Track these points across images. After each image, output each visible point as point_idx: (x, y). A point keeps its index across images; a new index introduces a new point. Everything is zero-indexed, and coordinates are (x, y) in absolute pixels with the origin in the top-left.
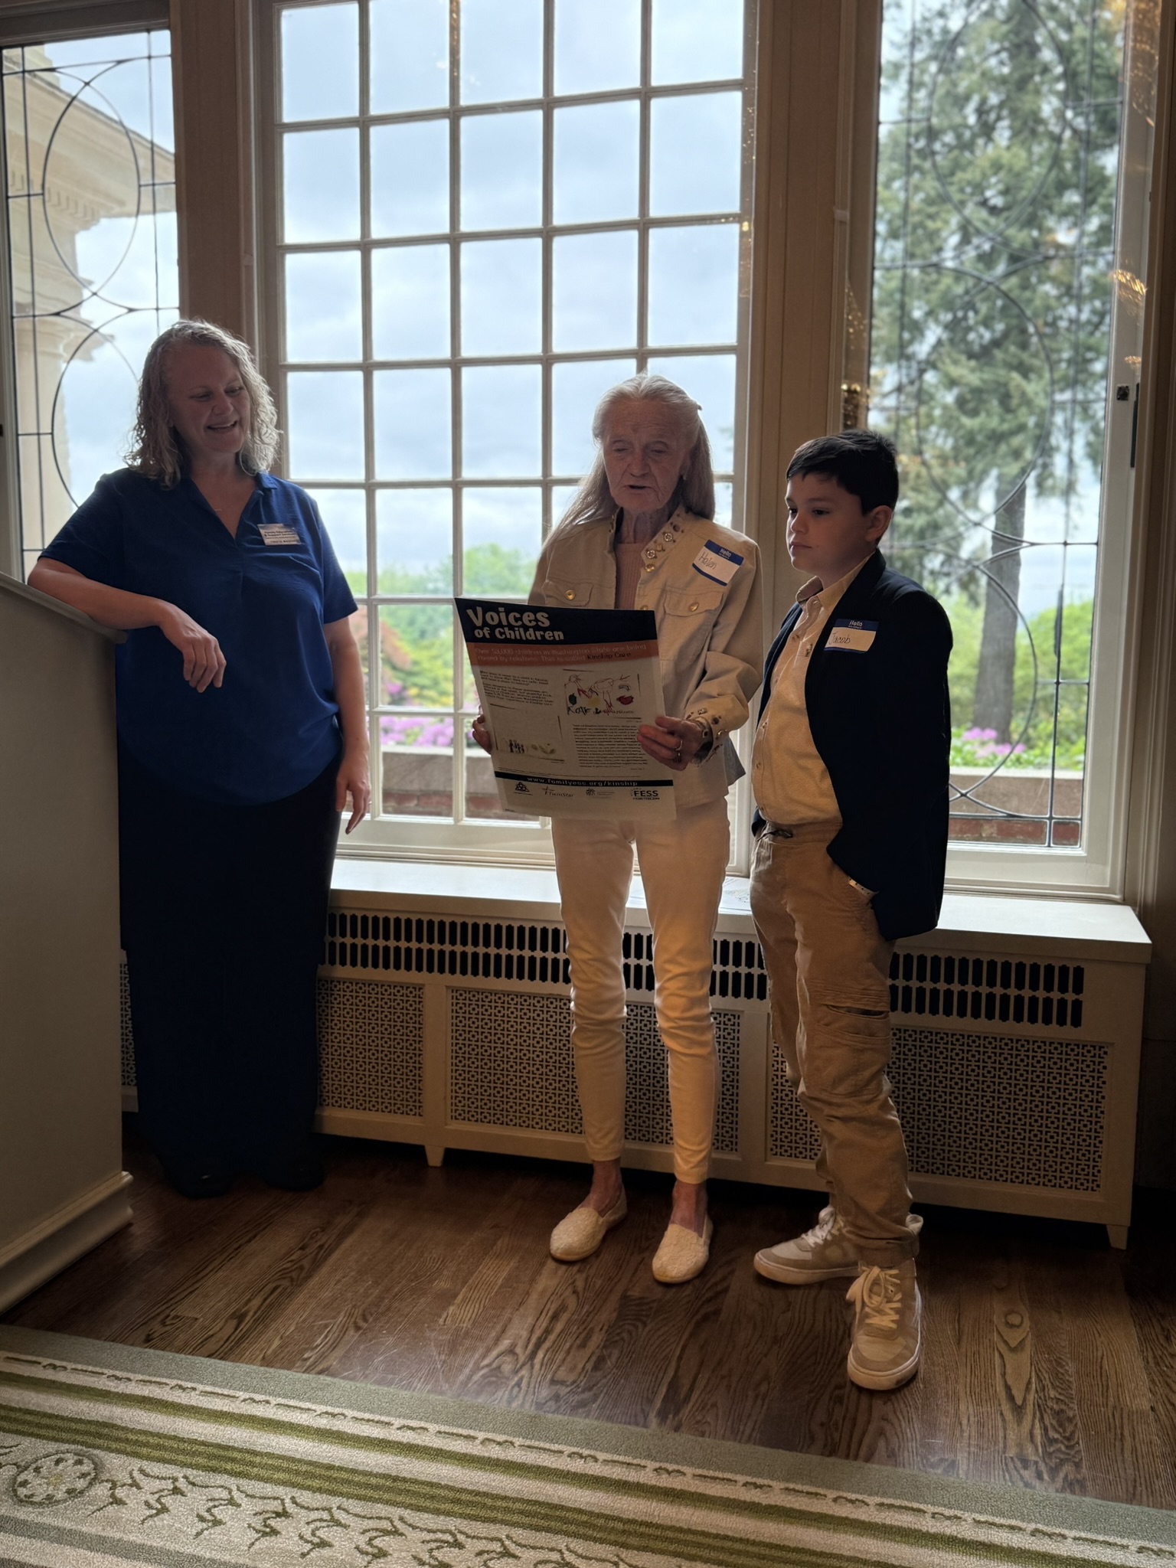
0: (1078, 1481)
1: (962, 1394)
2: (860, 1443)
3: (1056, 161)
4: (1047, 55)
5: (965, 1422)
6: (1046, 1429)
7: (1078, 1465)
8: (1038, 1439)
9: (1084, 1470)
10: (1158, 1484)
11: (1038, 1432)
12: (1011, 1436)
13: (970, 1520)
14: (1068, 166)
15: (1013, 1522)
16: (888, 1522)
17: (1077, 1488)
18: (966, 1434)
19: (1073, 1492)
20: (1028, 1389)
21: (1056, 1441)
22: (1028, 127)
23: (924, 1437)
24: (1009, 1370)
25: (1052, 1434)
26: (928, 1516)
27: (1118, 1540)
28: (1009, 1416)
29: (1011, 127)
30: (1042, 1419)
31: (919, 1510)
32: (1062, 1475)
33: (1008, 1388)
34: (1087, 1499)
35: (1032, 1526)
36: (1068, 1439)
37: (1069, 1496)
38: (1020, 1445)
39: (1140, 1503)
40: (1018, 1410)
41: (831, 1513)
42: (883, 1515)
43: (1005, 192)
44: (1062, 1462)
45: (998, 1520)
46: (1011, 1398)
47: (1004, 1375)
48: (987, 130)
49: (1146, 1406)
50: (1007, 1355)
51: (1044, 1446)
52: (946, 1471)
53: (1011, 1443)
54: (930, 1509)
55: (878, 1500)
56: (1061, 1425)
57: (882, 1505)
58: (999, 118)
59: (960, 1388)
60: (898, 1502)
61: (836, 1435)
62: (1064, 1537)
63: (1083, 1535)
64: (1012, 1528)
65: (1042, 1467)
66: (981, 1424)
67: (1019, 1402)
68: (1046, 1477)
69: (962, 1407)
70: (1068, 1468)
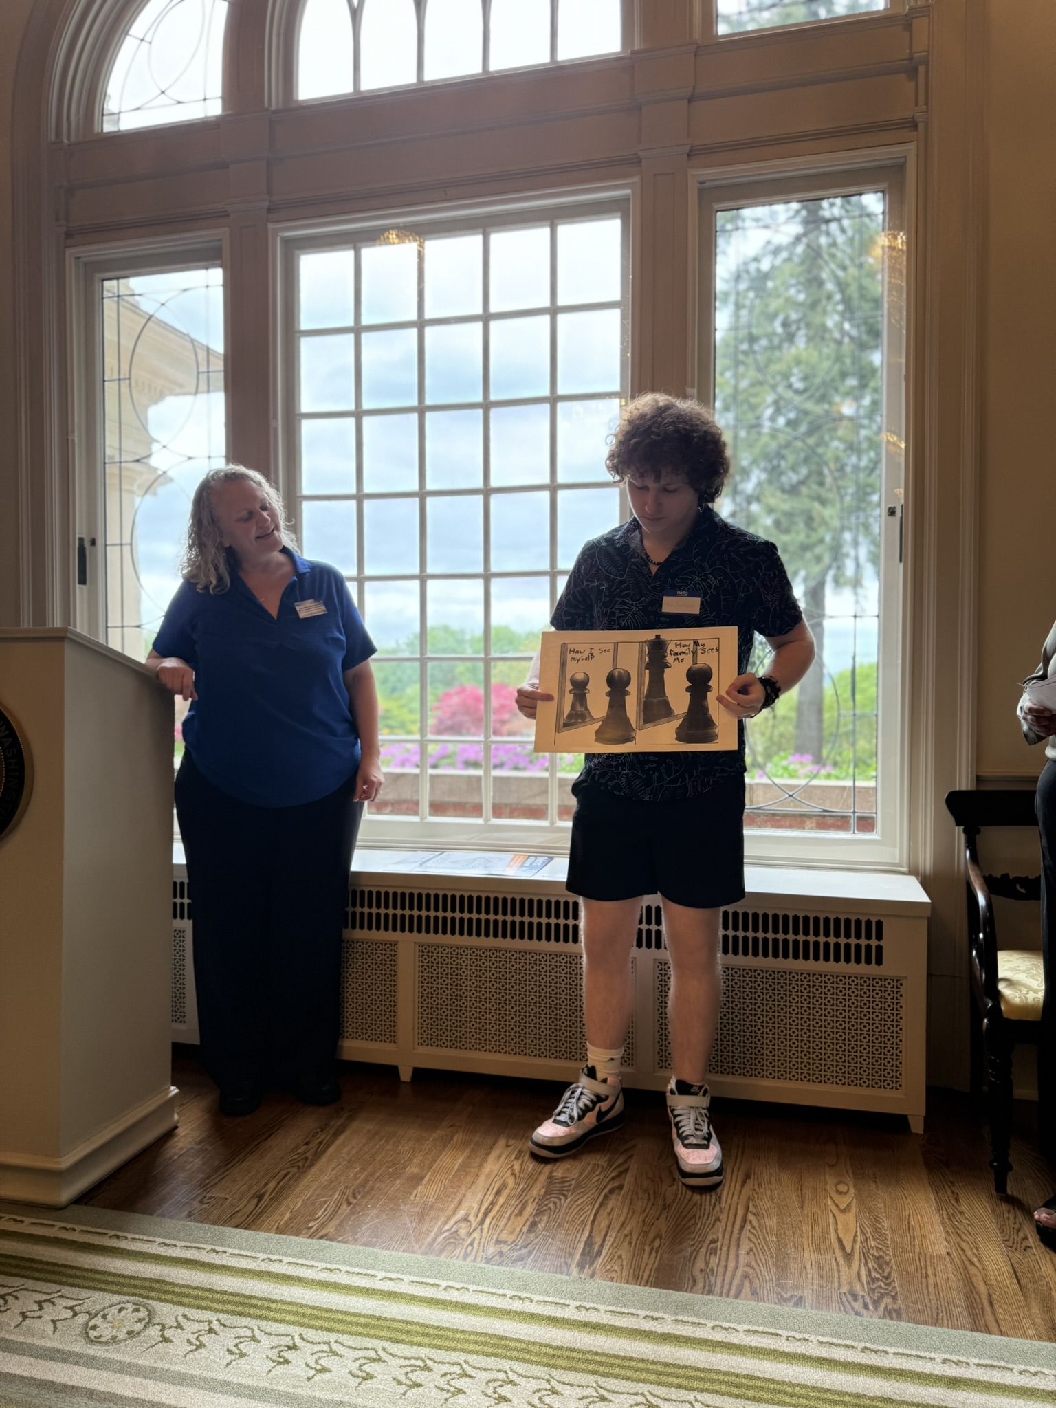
0: (895, 1310)
1: (806, 1245)
2: (731, 1284)
3: (839, 358)
4: (830, 286)
5: (808, 1267)
6: (869, 1271)
7: (894, 1298)
8: (864, 1278)
9: (899, 1302)
10: (955, 1311)
11: (863, 1273)
12: (844, 1277)
13: (815, 1342)
14: (848, 361)
15: (848, 1342)
16: (753, 1344)
17: (894, 1315)
18: (810, 1276)
19: (891, 1318)
20: (855, 1241)
21: (878, 1280)
22: (819, 335)
23: (778, 1279)
24: (840, 1227)
25: (874, 1274)
26: (784, 1339)
27: (927, 1354)
28: (841, 1261)
29: (807, 335)
30: (866, 1263)
31: (777, 1335)
32: (883, 1306)
33: (840, 1241)
34: (902, 1323)
35: (862, 1345)
36: (887, 1278)
37: (888, 1321)
38: (851, 1284)
39: (942, 1326)
40: (848, 1257)
41: (710, 1338)
42: (749, 1339)
43: (805, 378)
44: (882, 1296)
45: (836, 1341)
46: (842, 1248)
47: (836, 1230)
48: (791, 338)
49: (944, 1252)
50: (840, 1216)
51: (868, 1284)
52: (796, 1305)
53: (844, 1282)
54: (785, 1333)
55: (746, 1327)
56: (881, 1267)
57: (748, 1331)
58: (799, 329)
59: (804, 1241)
60: (761, 1329)
61: (712, 1279)
62: (886, 1353)
63: (900, 1351)
64: (847, 1346)
65: (868, 1300)
66: (820, 1268)
67: (849, 1250)
68: (871, 1307)
69: (807, 1255)
70: (887, 1300)
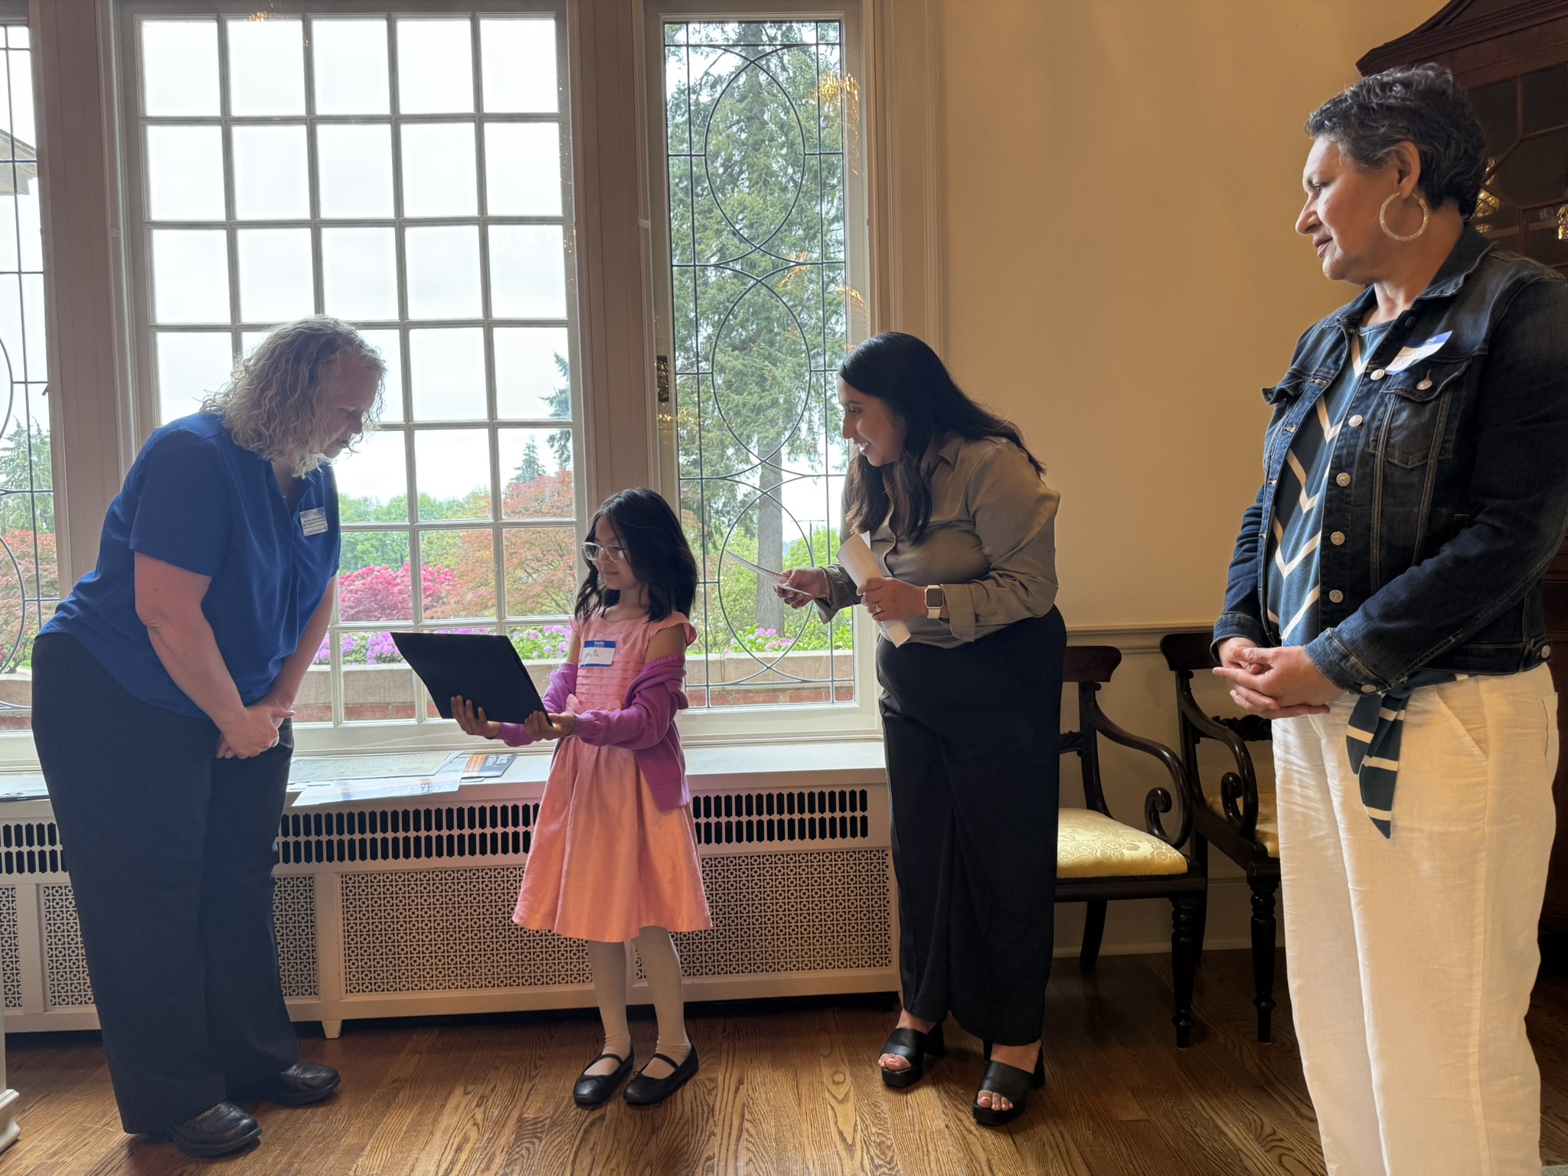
1: (806, 1144)
6: (872, 1159)
8: (867, 1168)
11: (866, 1162)
12: (847, 1170)
20: (855, 1130)
21: (881, 1166)
22: (763, 179)
25: (877, 1161)
28: (843, 1153)
29: (749, 179)
30: (869, 1152)
36: (890, 1163)
47: (836, 1123)
48: (733, 179)
50: (838, 1108)
51: (872, 1172)
59: (805, 1140)
69: (808, 1155)
